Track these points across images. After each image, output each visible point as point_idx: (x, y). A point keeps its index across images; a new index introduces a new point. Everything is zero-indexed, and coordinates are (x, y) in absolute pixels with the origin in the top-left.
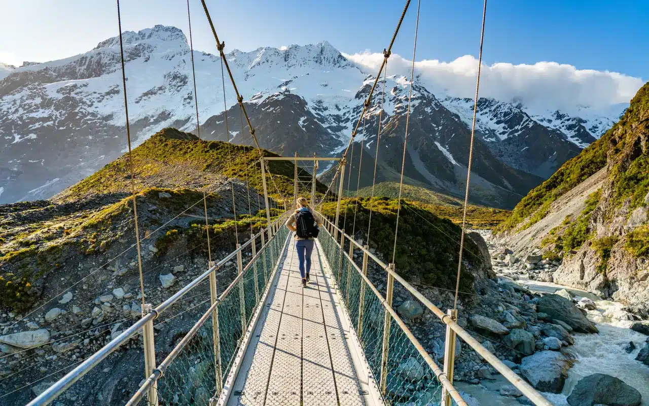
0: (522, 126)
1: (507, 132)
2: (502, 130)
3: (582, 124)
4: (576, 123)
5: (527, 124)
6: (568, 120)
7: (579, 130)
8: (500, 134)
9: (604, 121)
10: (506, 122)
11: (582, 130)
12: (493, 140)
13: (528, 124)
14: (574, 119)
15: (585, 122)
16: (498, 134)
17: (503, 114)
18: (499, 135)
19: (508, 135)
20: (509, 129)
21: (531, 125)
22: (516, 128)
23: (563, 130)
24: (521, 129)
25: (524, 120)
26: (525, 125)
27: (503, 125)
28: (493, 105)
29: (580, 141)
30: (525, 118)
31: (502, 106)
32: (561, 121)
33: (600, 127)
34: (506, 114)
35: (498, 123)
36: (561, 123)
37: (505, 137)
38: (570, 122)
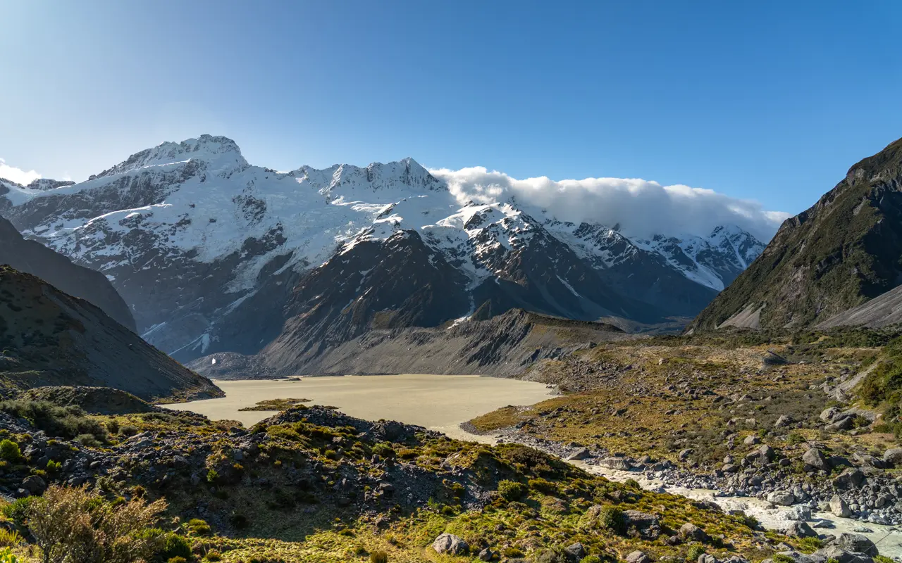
0: (626, 253)
1: (612, 259)
2: (608, 257)
3: (679, 245)
4: (673, 243)
6: (665, 241)
7: (675, 252)
8: (606, 261)
9: (698, 243)
10: (610, 249)
11: (679, 251)
12: (601, 267)
13: (631, 251)
14: (671, 239)
15: (681, 242)
16: (604, 261)
17: (606, 241)
18: (606, 263)
19: (614, 262)
20: (614, 256)
21: (635, 252)
22: (621, 255)
23: (661, 252)
24: (626, 257)
25: (627, 247)
26: (629, 252)
27: (607, 251)
28: (595, 231)
29: (678, 263)
30: (628, 245)
32: (659, 243)
33: (695, 249)
34: (609, 240)
35: (602, 249)
36: (659, 245)
37: (611, 264)
38: (667, 244)
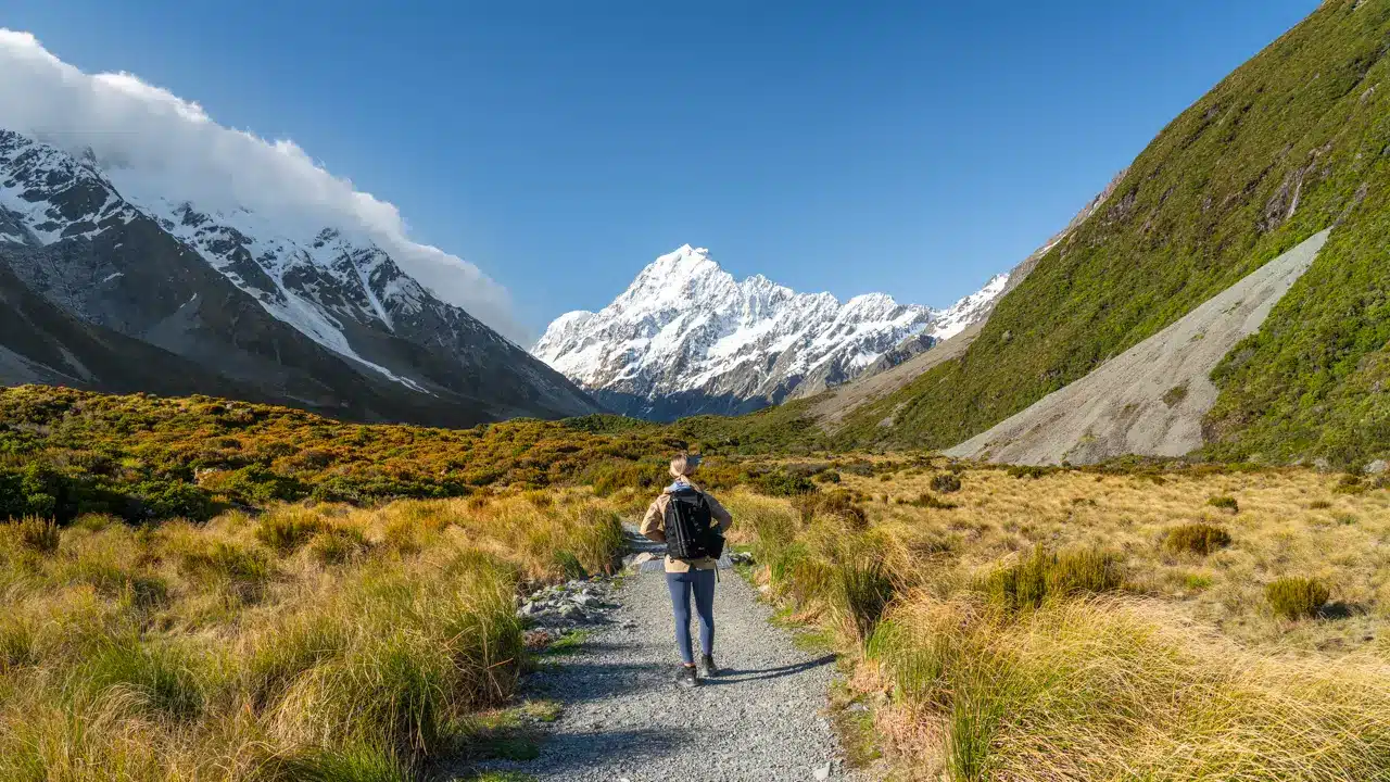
0: (103, 215)
1: (59, 226)
2: (44, 219)
3: (246, 246)
4: (231, 239)
5: (117, 214)
6: (213, 229)
7: (237, 256)
8: (39, 227)
9: (288, 248)
10: (55, 199)
11: (245, 258)
12: (18, 239)
13: (122, 214)
14: (227, 229)
15: (249, 242)
16: (30, 226)
17: (44, 177)
18: (35, 232)
19: (62, 235)
20: (64, 219)
21: (128, 218)
22: (88, 218)
23: (201, 250)
24: (102, 224)
25: (107, 204)
26: (112, 213)
27: (46, 204)
28: (12, 147)
29: (241, 281)
30: (111, 199)
31: (43, 155)
32: (197, 229)
33: (280, 261)
34: (54, 178)
35: (31, 196)
36: (197, 235)
37: (54, 237)
38: (216, 235)
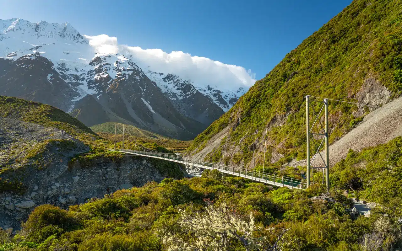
0: (190, 92)
1: (182, 95)
2: (180, 94)
3: (221, 94)
4: (218, 93)
6: (214, 91)
7: (219, 97)
8: (179, 96)
9: (230, 94)
10: (182, 90)
11: (220, 97)
12: (175, 99)
13: (194, 92)
14: (217, 90)
15: (222, 93)
16: (177, 96)
17: (180, 85)
19: (183, 97)
20: (183, 93)
21: (195, 92)
22: (188, 93)
23: (211, 96)
24: (190, 94)
25: (191, 89)
26: (192, 92)
27: (180, 91)
28: (175, 79)
29: (219, 103)
30: (192, 88)
31: (180, 80)
32: (210, 91)
33: (228, 97)
34: (182, 85)
35: (178, 89)
37: (181, 98)
